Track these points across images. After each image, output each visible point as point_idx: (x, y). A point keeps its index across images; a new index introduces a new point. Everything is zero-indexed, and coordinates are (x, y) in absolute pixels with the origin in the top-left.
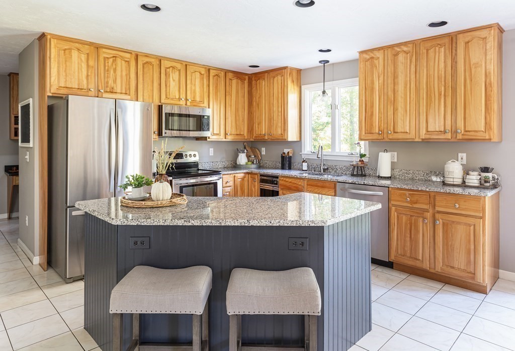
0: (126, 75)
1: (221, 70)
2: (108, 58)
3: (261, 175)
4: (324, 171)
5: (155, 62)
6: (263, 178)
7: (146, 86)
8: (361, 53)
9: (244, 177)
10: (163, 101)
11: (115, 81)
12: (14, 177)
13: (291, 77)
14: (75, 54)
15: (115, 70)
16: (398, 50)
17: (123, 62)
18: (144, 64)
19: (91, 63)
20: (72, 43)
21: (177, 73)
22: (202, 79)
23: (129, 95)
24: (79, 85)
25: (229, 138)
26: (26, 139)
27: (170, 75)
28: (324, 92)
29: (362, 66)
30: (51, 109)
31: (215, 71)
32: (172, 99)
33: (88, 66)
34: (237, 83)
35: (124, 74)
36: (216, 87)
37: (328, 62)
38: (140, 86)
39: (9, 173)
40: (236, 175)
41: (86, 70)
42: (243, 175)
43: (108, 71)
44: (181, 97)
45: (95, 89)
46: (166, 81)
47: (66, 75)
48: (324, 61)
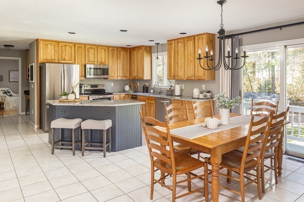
0: (70, 53)
1: (115, 47)
2: (63, 46)
3: (132, 95)
4: (159, 93)
5: (83, 46)
6: (133, 96)
7: (79, 57)
8: (168, 41)
9: (125, 96)
10: (86, 63)
11: (65, 56)
12: (28, 95)
13: (146, 50)
14: (49, 46)
15: (65, 51)
16: (179, 41)
17: (69, 47)
18: (78, 48)
19: (56, 49)
20: (48, 42)
21: (93, 50)
22: (105, 52)
23: (72, 61)
24: (51, 58)
25: (119, 78)
26: (32, 79)
27: (90, 51)
28: (157, 58)
29: (168, 47)
30: (40, 67)
31: (111, 48)
32: (91, 62)
33: (55, 50)
34: (124, 53)
35: (69, 52)
36: (113, 55)
37: (159, 44)
38: (76, 57)
39: (26, 94)
40: (121, 95)
41: (54, 52)
42: (124, 95)
43: (63, 51)
44: (95, 60)
45: (57, 60)
46: (88, 54)
47: (46, 54)
48: (157, 43)
